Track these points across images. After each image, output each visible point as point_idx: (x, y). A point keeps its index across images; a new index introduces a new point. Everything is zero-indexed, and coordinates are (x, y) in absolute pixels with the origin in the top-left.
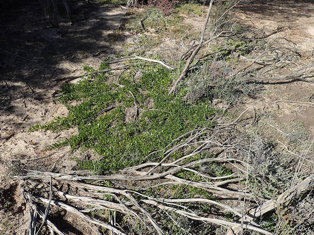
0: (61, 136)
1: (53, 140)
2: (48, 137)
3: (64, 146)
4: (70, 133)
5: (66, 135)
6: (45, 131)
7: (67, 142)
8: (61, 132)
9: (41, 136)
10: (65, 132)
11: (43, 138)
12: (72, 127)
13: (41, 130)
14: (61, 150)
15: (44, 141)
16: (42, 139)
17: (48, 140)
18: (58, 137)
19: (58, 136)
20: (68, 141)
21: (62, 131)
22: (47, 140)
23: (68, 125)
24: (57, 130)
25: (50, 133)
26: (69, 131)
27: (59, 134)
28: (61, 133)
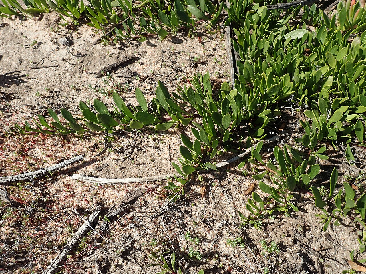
0: (136, 67)
1: (92, 80)
2: (74, 60)
3: (144, 130)
4: (183, 61)
5: (162, 70)
6: (69, 27)
7: (163, 112)
8: (144, 47)
9: (48, 47)
10: (159, 52)
11: (55, 56)
12: (200, 35)
13: (53, 17)
14: (121, 157)
15: (52, 73)
16: (47, 63)
17: (73, 75)
18: (121, 71)
19: (124, 65)
20: (166, 107)
21: (149, 43)
22: (68, 75)
23: (184, 16)
24: (124, 33)
25: (89, 39)
26: (179, 47)
27: (130, 52)
28: (140, 50)
